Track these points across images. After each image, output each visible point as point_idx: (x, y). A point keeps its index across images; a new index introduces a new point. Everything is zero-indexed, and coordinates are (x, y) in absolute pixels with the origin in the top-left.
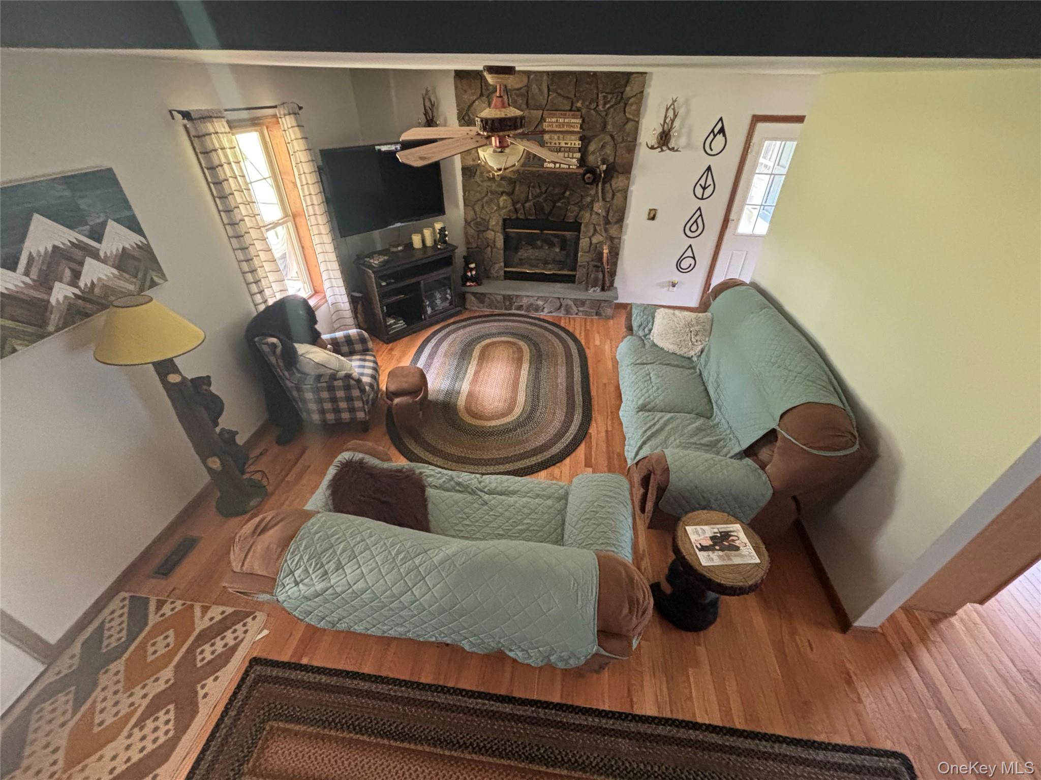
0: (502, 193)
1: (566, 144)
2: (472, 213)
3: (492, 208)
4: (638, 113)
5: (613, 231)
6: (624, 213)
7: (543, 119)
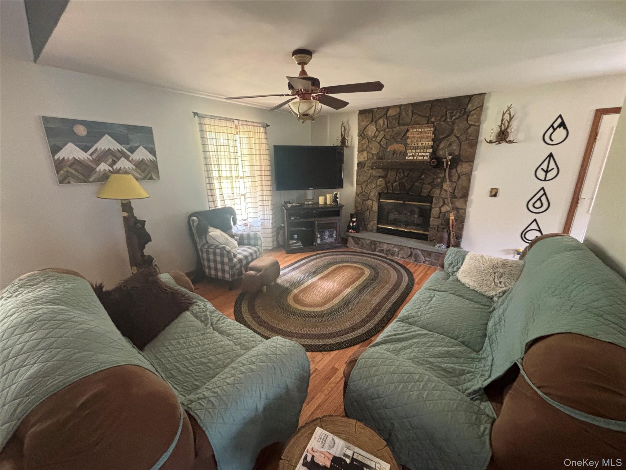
0: (379, 177)
1: (422, 144)
2: (361, 189)
3: (373, 186)
4: (479, 120)
5: (459, 204)
7: (408, 131)
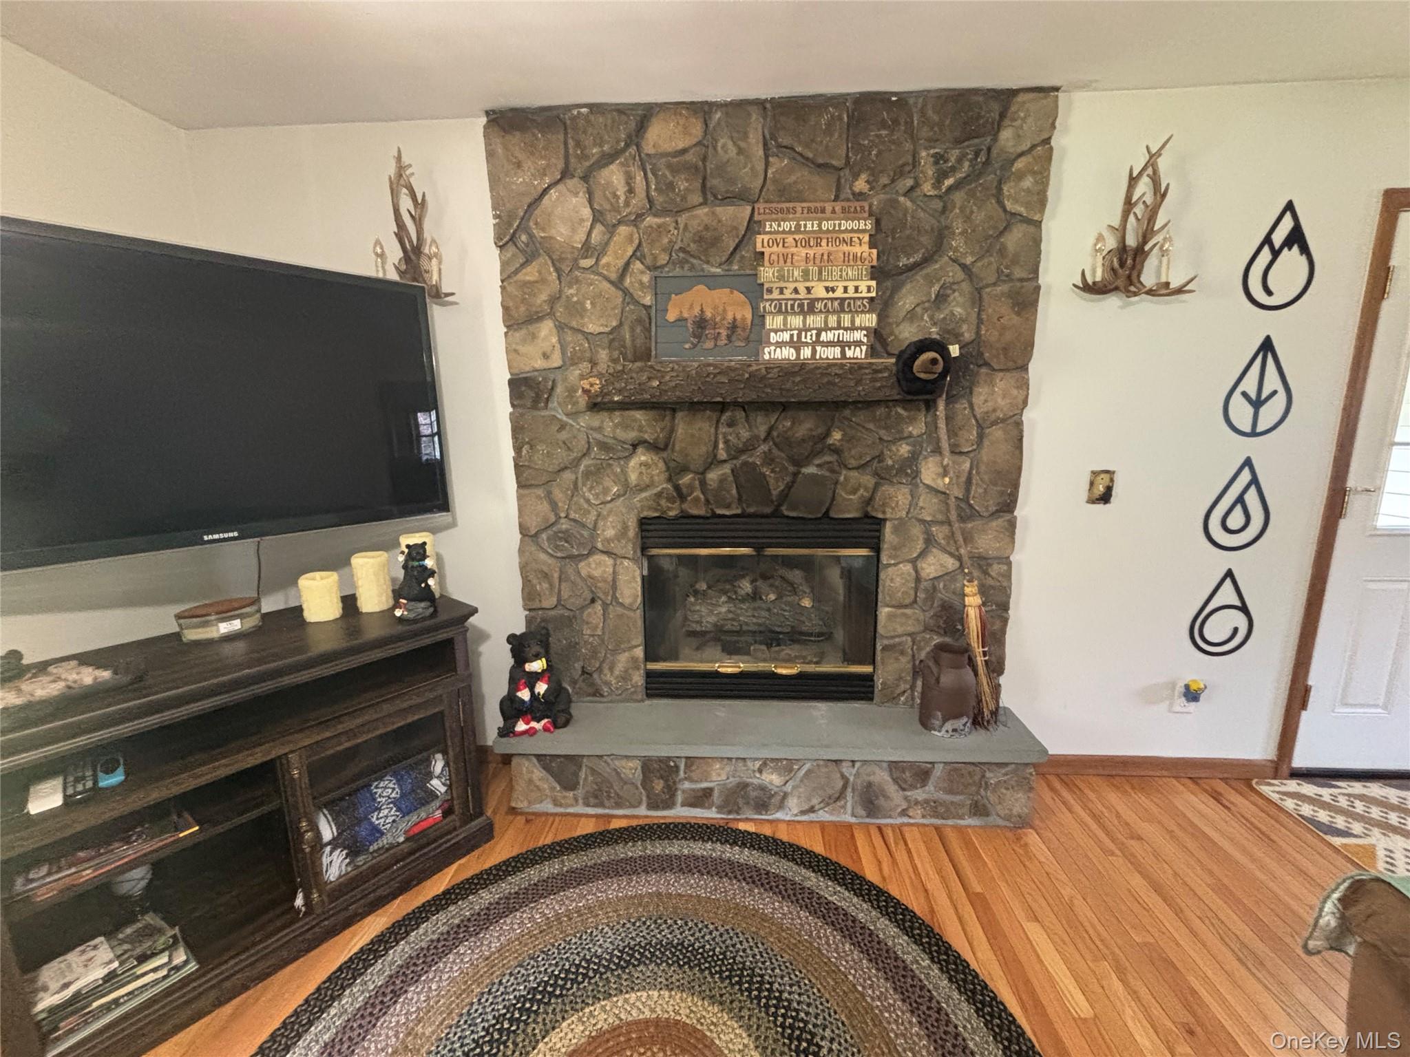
0: (635, 446)
1: (827, 289)
2: (544, 507)
3: (606, 491)
4: (1040, 199)
5: (986, 542)
6: (1016, 486)
7: (753, 227)
